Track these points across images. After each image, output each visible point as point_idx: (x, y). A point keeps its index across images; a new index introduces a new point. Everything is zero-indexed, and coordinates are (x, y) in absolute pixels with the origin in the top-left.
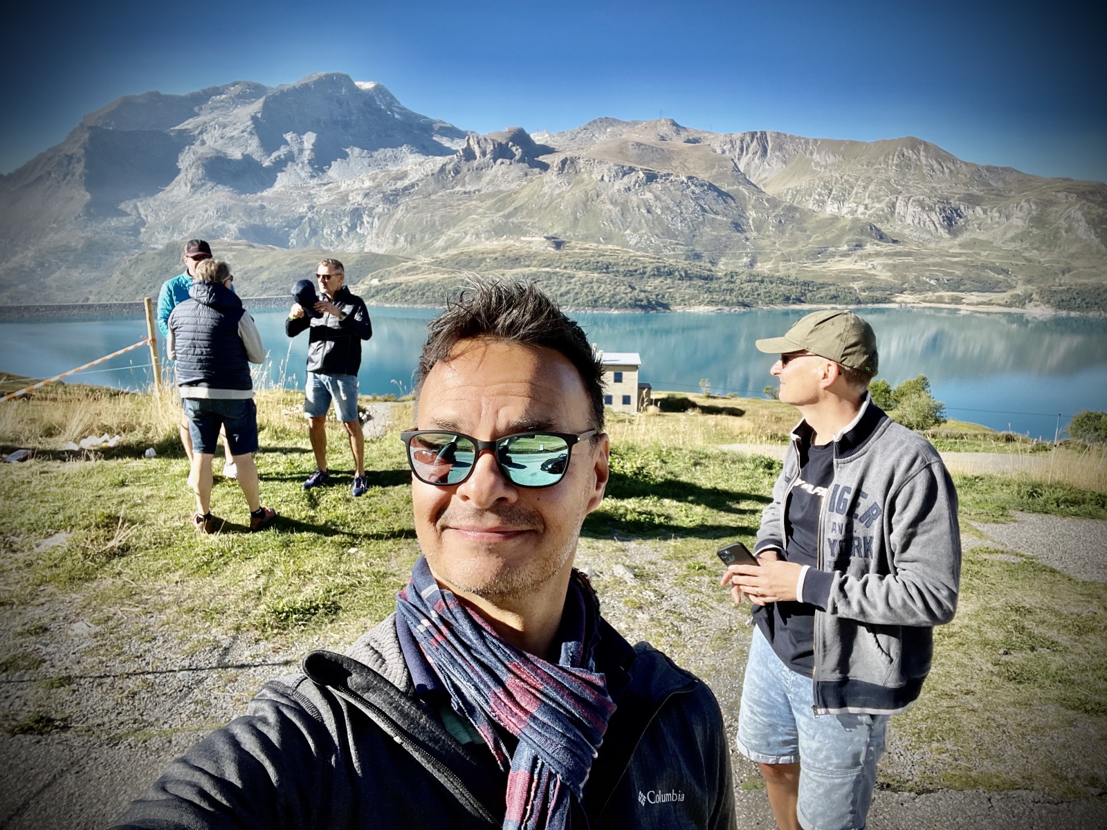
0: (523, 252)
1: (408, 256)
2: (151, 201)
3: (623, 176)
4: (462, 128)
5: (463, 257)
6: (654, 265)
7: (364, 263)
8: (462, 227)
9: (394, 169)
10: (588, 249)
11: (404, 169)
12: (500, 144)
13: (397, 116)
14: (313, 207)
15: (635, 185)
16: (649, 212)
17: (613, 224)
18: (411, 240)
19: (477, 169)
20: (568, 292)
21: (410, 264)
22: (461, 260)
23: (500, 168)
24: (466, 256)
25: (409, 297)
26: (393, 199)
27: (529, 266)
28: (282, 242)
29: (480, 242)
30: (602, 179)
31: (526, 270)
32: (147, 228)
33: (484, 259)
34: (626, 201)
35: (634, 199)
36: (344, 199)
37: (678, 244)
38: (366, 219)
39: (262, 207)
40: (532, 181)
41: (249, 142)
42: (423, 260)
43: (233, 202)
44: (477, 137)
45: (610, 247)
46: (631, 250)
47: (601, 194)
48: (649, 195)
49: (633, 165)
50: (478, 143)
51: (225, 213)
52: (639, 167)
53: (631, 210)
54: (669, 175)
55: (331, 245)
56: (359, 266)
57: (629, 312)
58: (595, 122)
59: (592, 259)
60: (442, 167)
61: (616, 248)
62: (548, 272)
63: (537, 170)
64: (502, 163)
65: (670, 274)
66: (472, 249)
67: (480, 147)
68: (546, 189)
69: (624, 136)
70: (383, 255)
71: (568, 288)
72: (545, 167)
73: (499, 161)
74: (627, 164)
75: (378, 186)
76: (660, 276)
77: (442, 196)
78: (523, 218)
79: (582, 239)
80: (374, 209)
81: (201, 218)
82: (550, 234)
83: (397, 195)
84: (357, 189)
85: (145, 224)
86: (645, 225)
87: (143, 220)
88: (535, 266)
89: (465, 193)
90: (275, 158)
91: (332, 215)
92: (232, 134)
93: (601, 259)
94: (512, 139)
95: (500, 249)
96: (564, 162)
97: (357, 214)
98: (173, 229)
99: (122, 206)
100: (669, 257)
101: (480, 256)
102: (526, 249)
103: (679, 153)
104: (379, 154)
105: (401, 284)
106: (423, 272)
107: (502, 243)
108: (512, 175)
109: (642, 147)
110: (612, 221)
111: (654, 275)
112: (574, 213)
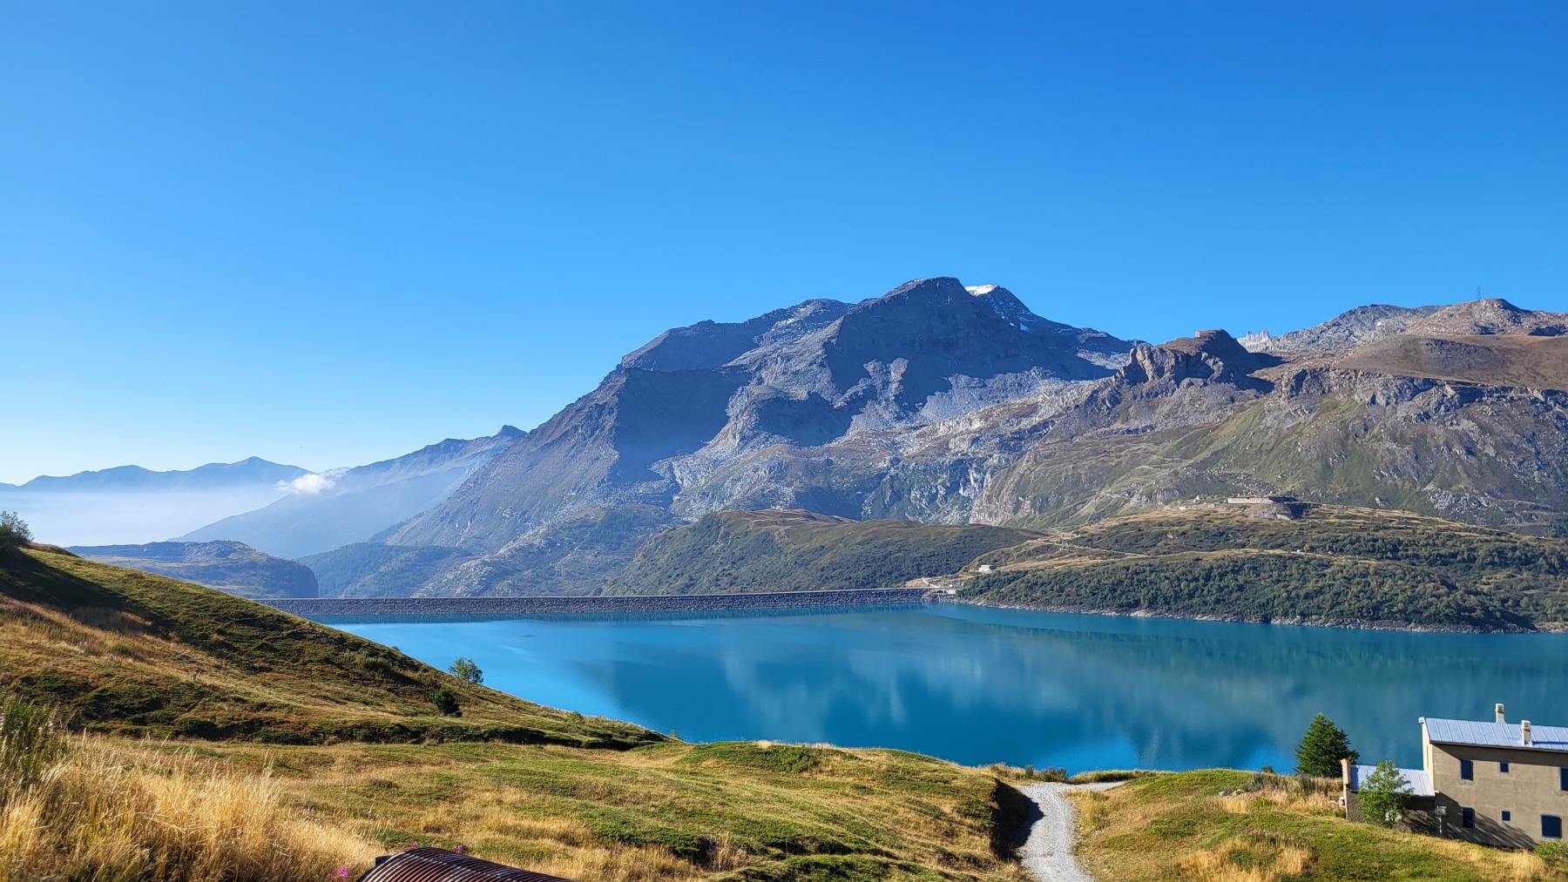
0: (1233, 523)
1: (1036, 529)
2: (689, 460)
3: (1413, 396)
4: (1123, 337)
5: (1126, 531)
6: (1491, 546)
7: (968, 540)
8: (1125, 483)
9: (1016, 401)
10: (1354, 517)
11: (1032, 400)
12: (1187, 357)
13: (1023, 328)
14: (899, 461)
15: (1437, 409)
16: (1469, 452)
17: (1399, 476)
18: (1041, 506)
19: (1148, 395)
20: (1320, 592)
21: (1040, 541)
22: (1123, 536)
23: (1186, 392)
24: (1132, 529)
25: (1039, 594)
26: (1015, 445)
27: (1244, 546)
28: (853, 512)
29: (1155, 508)
30: (1373, 401)
31: (1240, 552)
32: (682, 495)
33: (1166, 533)
34: (1425, 437)
35: (1438, 432)
36: (943, 446)
37: (1536, 508)
38: (973, 475)
39: (829, 462)
40: (1242, 409)
41: (819, 377)
42: (1061, 535)
43: (791, 457)
44: (1149, 349)
45: (1397, 513)
46: (1440, 520)
47: (1373, 426)
48: (1466, 424)
49: (1432, 377)
50: (1151, 357)
51: (779, 472)
52: (1444, 378)
53: (1434, 450)
54: (1504, 389)
55: (920, 514)
56: (962, 545)
57: (1446, 629)
58: (1352, 313)
59: (1364, 534)
60: (1092, 396)
61: (1408, 514)
62: (1280, 556)
63: (1251, 392)
64: (1191, 384)
65: (1528, 561)
66: (1141, 518)
67: (1152, 362)
68: (1269, 420)
69: (1409, 332)
70: (998, 528)
71: (1320, 584)
72: (1266, 387)
73: (1186, 381)
74: (1421, 376)
75: (992, 427)
76: (1507, 565)
77: (1091, 438)
78: (1229, 467)
79: (1340, 501)
80: (986, 459)
81: (749, 480)
82: (1279, 493)
83: (1022, 439)
84: (961, 433)
85: (680, 490)
86: (1464, 475)
87: (677, 484)
88: (1254, 546)
89: (1129, 431)
90: (851, 397)
91: (924, 471)
92: (798, 368)
93: (1381, 533)
94: (1204, 348)
95: (1191, 517)
96: (1300, 378)
97: (959, 469)
98: (713, 495)
99: (655, 467)
100: (1520, 531)
101: (1156, 530)
102: (1237, 518)
103: (1523, 351)
104: (995, 382)
105: (1026, 572)
106: (1061, 555)
107: (1194, 507)
108: (1207, 402)
109: (1446, 347)
110: (1396, 470)
111: (1493, 563)
112: (1323, 458)
